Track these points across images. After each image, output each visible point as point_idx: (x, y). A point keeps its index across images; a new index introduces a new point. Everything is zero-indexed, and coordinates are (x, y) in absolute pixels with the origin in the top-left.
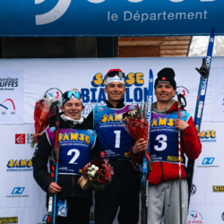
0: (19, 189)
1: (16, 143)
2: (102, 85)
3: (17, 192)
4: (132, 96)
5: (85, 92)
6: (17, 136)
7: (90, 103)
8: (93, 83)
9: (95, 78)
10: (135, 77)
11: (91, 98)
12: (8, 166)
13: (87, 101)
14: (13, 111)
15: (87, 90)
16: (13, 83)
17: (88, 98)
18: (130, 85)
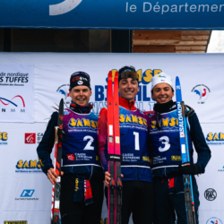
0: (29, 191)
1: (26, 142)
3: (27, 195)
4: (149, 95)
6: (27, 135)
7: (104, 101)
12: (17, 167)
13: (102, 99)
14: (23, 108)
15: (101, 87)
16: (23, 78)
17: (102, 96)
18: (147, 83)
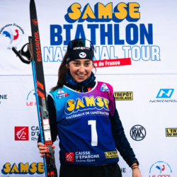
2: (81, 20)
5: (56, 31)
8: (67, 18)
9: (70, 10)
10: (127, 9)
11: (64, 39)
